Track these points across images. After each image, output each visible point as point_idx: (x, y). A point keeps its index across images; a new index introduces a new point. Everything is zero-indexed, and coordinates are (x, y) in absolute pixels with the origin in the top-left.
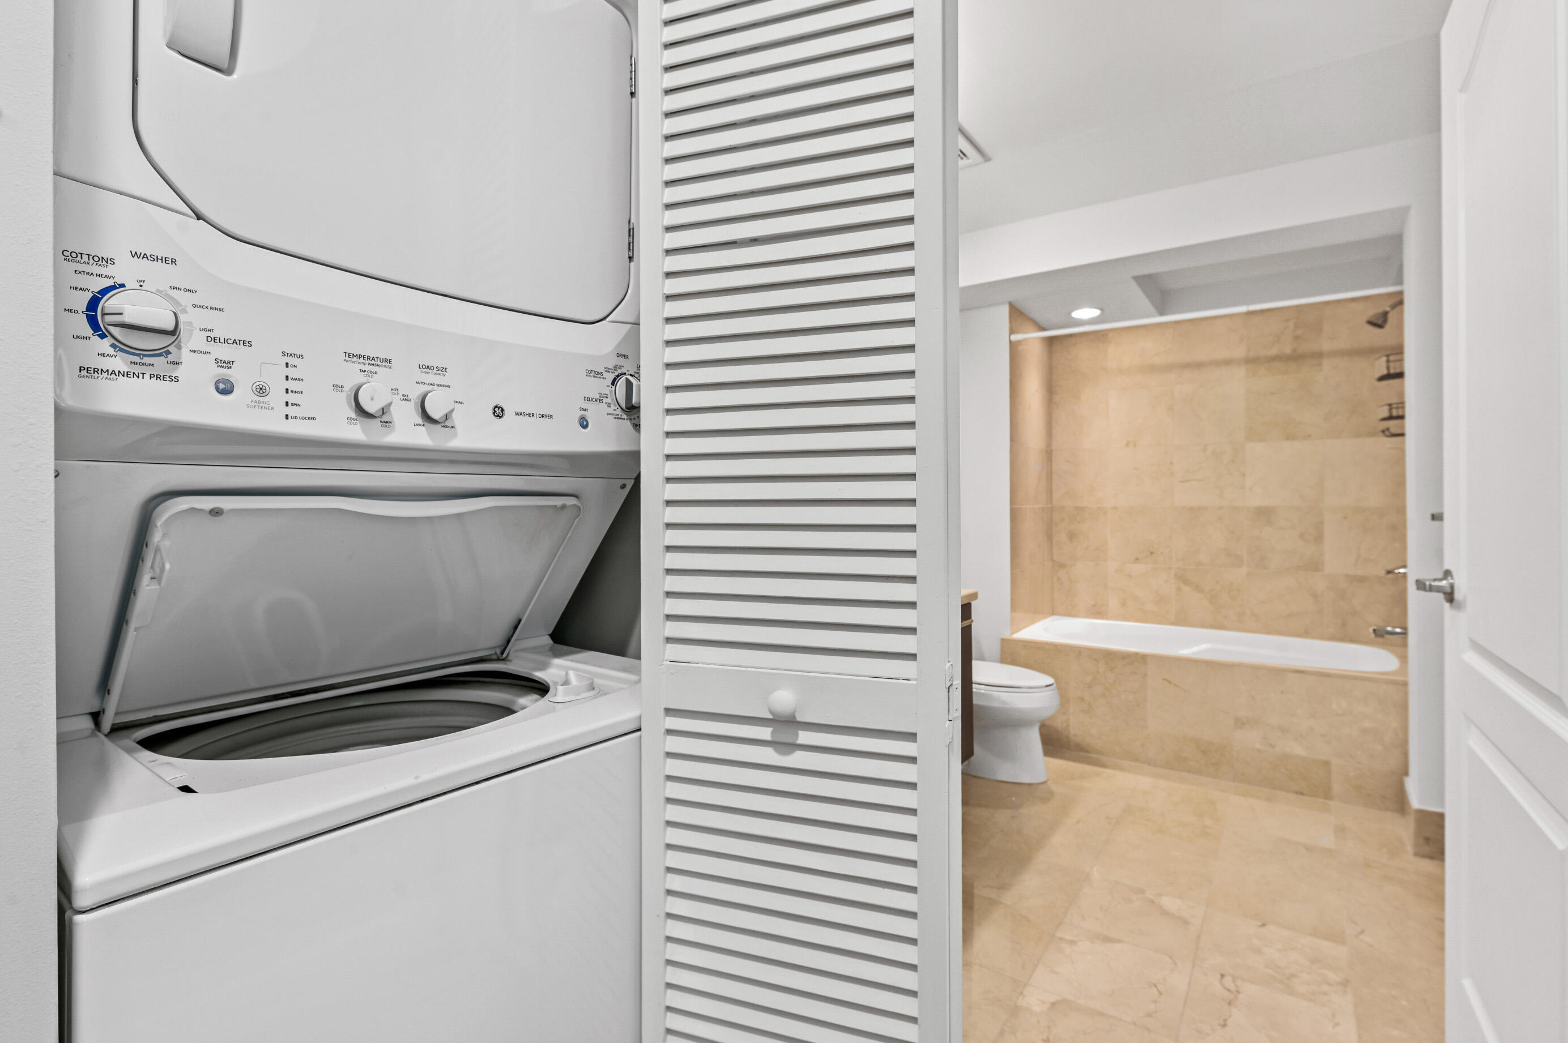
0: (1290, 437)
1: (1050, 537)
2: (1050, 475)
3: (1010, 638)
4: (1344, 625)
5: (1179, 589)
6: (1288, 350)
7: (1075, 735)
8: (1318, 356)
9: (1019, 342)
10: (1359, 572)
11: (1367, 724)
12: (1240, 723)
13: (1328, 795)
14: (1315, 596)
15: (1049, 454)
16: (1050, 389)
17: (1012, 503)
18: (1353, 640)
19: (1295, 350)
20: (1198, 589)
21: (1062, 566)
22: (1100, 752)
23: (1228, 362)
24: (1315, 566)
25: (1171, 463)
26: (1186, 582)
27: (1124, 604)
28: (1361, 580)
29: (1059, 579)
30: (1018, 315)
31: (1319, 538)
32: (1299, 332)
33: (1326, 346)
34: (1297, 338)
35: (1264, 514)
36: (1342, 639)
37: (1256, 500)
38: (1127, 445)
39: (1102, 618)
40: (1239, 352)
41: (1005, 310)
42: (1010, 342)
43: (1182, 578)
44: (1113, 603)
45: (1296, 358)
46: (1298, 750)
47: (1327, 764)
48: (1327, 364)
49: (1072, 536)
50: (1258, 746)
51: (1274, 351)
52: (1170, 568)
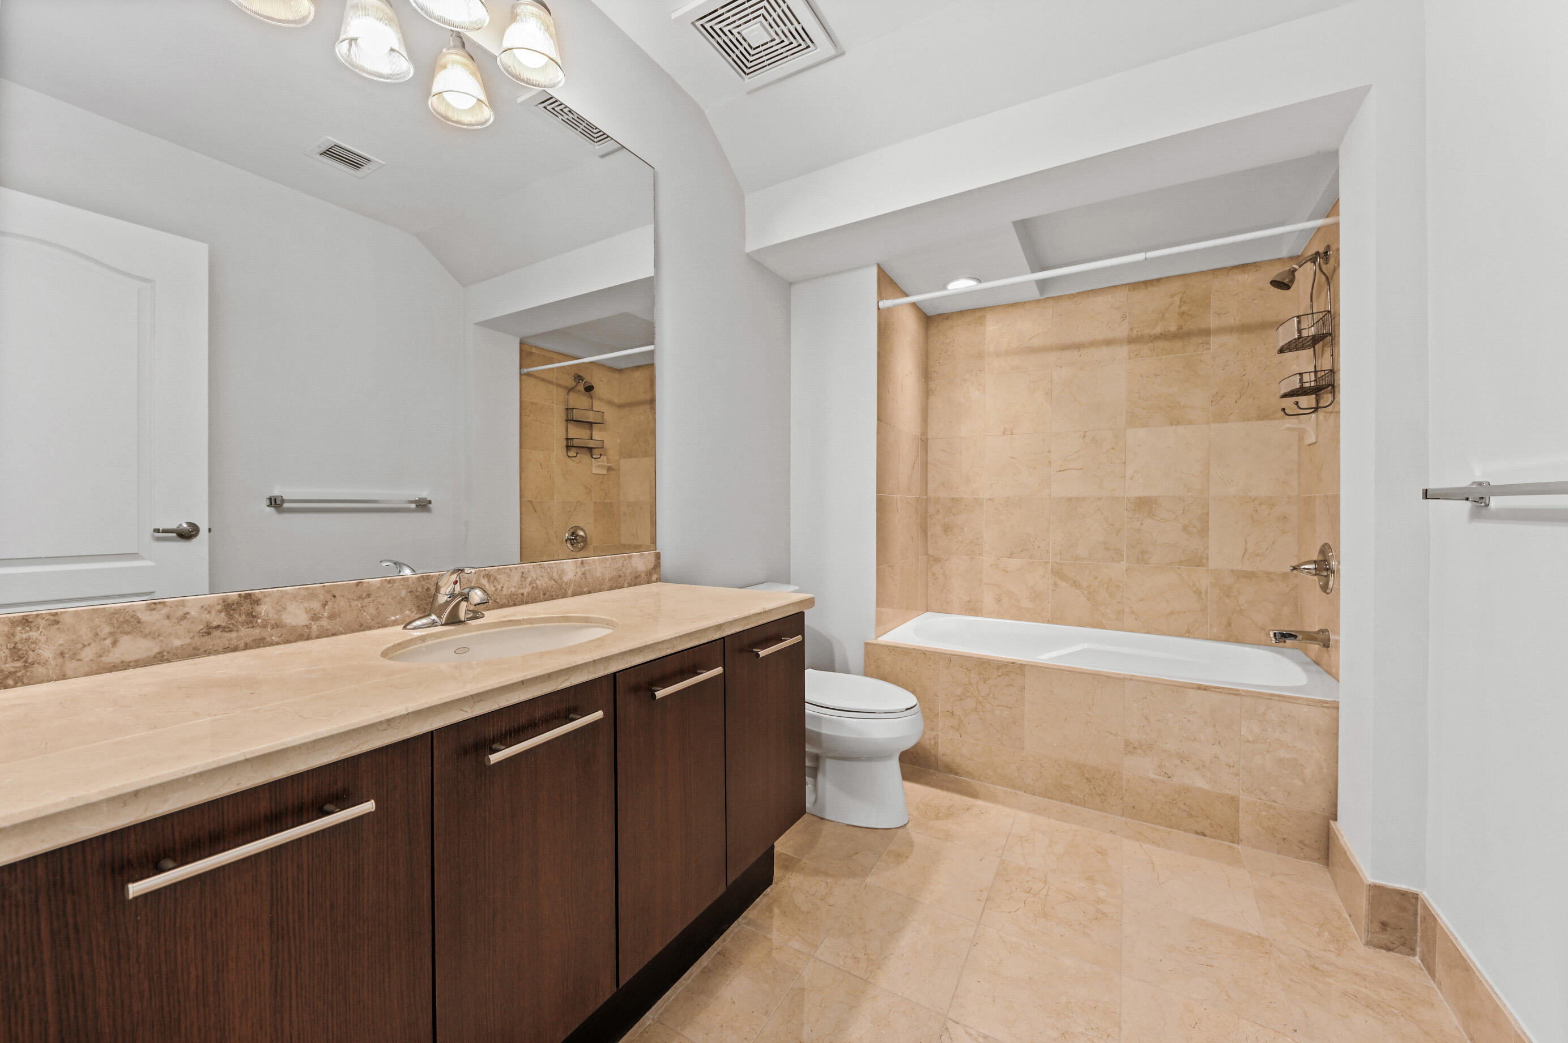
0: (1175, 422)
1: (924, 530)
2: (925, 465)
3: (875, 642)
4: (1229, 624)
5: (1056, 584)
6: (1173, 328)
7: (944, 755)
8: (1207, 332)
9: (889, 309)
10: (1247, 567)
11: (1283, 754)
12: (1131, 748)
13: (1234, 837)
14: (1198, 593)
15: (924, 442)
16: (926, 374)
17: (879, 489)
18: (1238, 641)
19: (1180, 328)
20: (1076, 584)
21: (937, 560)
22: (970, 775)
23: (1109, 343)
24: (1199, 561)
25: (1049, 452)
26: (1063, 577)
27: (998, 600)
28: (1250, 575)
29: (934, 574)
30: (887, 283)
31: (1204, 531)
32: (1185, 308)
33: (1213, 322)
34: (1182, 314)
35: (1145, 505)
36: (1227, 640)
37: (1138, 491)
38: (1004, 433)
39: (977, 615)
40: (1122, 331)
41: (874, 271)
42: (879, 308)
43: (1058, 573)
44: (988, 599)
45: (1181, 335)
46: (1200, 782)
47: (1234, 800)
48: (1215, 341)
49: (947, 529)
50: (1152, 776)
51: (1158, 330)
52: (1047, 563)
